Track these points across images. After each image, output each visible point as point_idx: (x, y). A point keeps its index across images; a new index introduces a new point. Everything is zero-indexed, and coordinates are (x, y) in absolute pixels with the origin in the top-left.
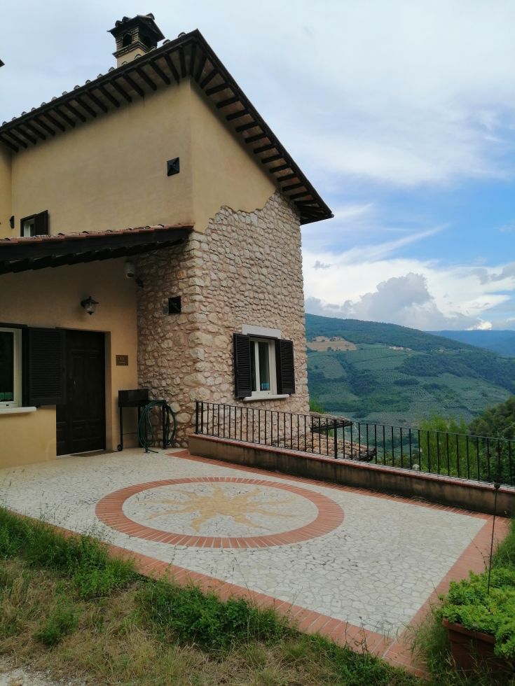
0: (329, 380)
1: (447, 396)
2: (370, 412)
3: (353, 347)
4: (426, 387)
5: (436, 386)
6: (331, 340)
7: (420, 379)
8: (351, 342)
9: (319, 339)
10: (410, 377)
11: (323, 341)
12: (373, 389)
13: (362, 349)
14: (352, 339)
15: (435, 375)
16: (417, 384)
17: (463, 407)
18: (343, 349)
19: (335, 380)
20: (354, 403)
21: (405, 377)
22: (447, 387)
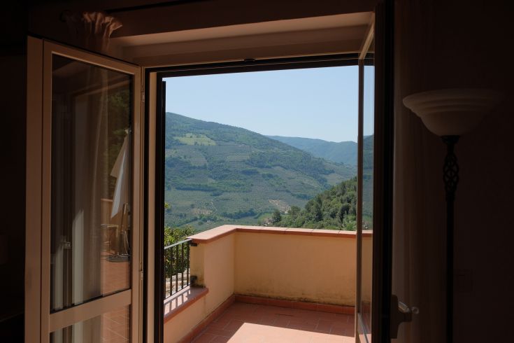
0: (194, 167)
1: (277, 183)
2: (223, 192)
3: (213, 143)
4: (263, 176)
5: (270, 176)
6: (198, 137)
7: (259, 170)
8: (212, 139)
9: (188, 135)
10: (253, 168)
11: (191, 137)
12: (226, 176)
13: (220, 145)
14: (213, 137)
15: (269, 167)
16: (258, 173)
17: (288, 191)
18: (206, 144)
19: (199, 168)
20: (211, 185)
21: (249, 168)
22: (277, 176)
